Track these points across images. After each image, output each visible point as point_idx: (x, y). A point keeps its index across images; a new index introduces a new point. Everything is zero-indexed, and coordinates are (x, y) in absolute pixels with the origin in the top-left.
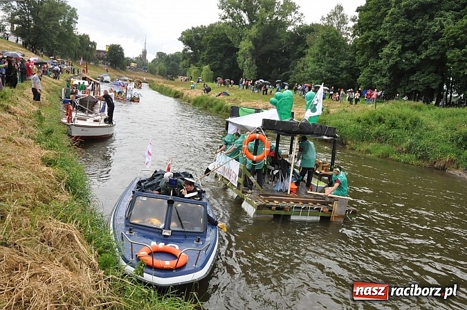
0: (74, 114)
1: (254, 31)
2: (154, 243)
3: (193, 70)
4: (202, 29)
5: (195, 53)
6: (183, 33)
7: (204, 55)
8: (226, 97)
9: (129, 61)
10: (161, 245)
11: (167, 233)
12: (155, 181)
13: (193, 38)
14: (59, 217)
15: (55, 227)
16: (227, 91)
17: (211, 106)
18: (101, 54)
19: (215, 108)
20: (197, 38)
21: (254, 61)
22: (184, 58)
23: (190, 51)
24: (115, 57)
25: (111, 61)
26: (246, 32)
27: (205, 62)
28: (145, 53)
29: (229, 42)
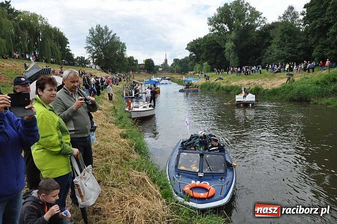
0: (132, 105)
1: (233, 35)
2: (193, 182)
3: (198, 66)
4: (199, 40)
5: (197, 56)
6: (188, 45)
7: (203, 56)
8: (221, 81)
9: (158, 67)
10: (198, 182)
11: (201, 175)
12: (192, 142)
13: (194, 47)
14: (136, 169)
15: (135, 174)
16: (221, 77)
17: (212, 88)
18: (141, 66)
19: (215, 88)
20: (197, 46)
21: (236, 54)
22: (191, 60)
23: (194, 55)
24: (149, 66)
25: (147, 70)
26: (228, 36)
27: (204, 60)
28: (166, 61)
29: (218, 45)
